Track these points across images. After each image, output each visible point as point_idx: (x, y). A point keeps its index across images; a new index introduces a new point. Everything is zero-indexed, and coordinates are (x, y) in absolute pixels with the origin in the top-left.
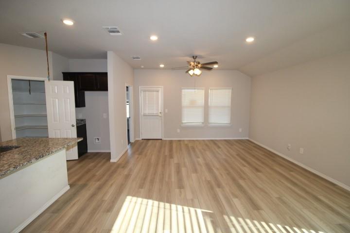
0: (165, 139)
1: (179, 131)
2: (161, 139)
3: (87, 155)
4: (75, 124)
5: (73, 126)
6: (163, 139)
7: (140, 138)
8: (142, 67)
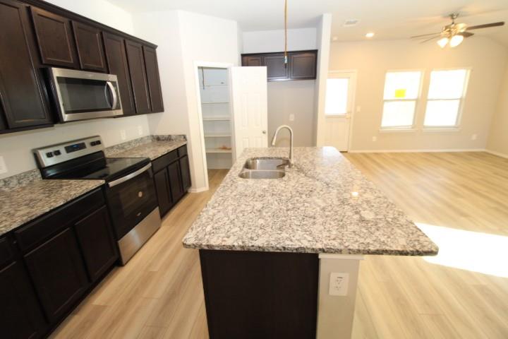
0: (352, 152)
1: (374, 139)
4: (266, 130)
5: (264, 132)
6: (349, 151)
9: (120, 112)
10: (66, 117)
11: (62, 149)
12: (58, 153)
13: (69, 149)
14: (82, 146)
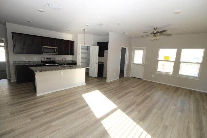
0: (144, 79)
1: (153, 76)
2: (141, 79)
3: (102, 77)
4: (97, 63)
5: (97, 64)
6: (143, 79)
7: (130, 76)
8: (133, 37)
9: (57, 54)
10: (43, 53)
11: (46, 59)
12: (45, 59)
13: (47, 59)
14: (50, 59)
